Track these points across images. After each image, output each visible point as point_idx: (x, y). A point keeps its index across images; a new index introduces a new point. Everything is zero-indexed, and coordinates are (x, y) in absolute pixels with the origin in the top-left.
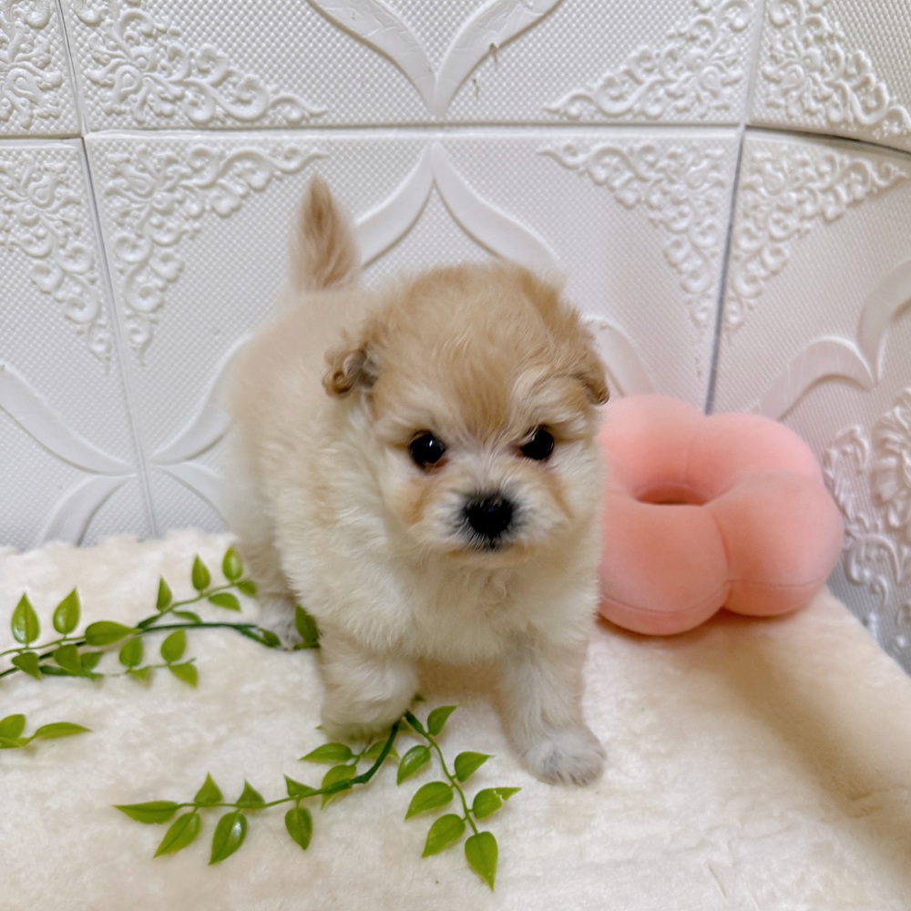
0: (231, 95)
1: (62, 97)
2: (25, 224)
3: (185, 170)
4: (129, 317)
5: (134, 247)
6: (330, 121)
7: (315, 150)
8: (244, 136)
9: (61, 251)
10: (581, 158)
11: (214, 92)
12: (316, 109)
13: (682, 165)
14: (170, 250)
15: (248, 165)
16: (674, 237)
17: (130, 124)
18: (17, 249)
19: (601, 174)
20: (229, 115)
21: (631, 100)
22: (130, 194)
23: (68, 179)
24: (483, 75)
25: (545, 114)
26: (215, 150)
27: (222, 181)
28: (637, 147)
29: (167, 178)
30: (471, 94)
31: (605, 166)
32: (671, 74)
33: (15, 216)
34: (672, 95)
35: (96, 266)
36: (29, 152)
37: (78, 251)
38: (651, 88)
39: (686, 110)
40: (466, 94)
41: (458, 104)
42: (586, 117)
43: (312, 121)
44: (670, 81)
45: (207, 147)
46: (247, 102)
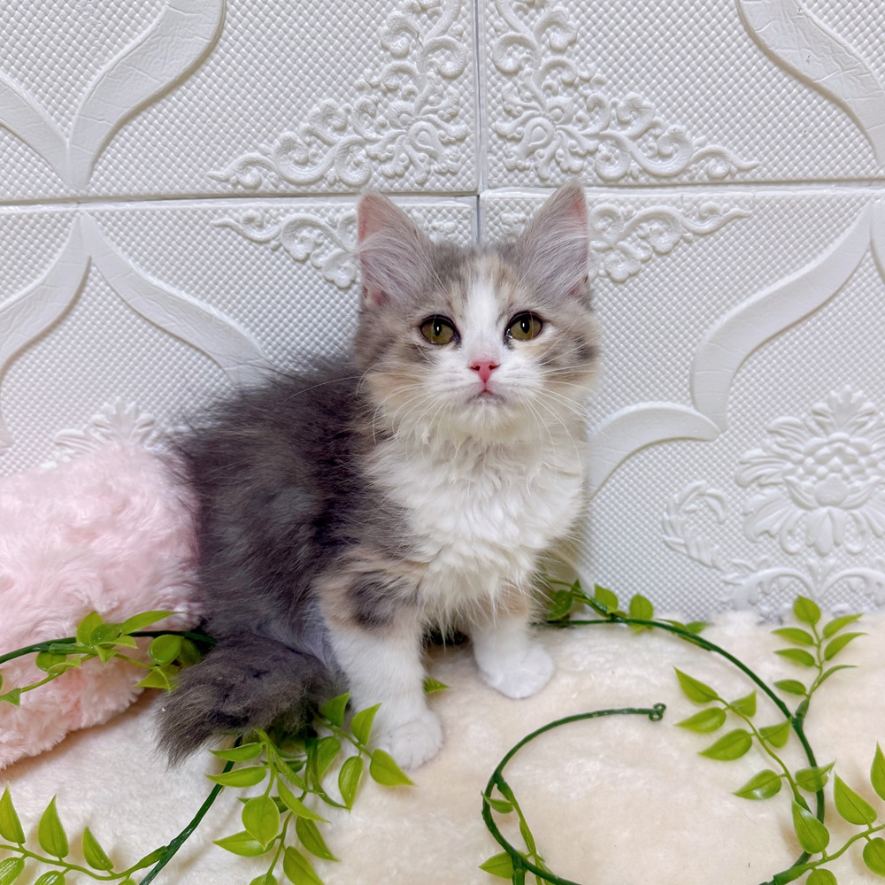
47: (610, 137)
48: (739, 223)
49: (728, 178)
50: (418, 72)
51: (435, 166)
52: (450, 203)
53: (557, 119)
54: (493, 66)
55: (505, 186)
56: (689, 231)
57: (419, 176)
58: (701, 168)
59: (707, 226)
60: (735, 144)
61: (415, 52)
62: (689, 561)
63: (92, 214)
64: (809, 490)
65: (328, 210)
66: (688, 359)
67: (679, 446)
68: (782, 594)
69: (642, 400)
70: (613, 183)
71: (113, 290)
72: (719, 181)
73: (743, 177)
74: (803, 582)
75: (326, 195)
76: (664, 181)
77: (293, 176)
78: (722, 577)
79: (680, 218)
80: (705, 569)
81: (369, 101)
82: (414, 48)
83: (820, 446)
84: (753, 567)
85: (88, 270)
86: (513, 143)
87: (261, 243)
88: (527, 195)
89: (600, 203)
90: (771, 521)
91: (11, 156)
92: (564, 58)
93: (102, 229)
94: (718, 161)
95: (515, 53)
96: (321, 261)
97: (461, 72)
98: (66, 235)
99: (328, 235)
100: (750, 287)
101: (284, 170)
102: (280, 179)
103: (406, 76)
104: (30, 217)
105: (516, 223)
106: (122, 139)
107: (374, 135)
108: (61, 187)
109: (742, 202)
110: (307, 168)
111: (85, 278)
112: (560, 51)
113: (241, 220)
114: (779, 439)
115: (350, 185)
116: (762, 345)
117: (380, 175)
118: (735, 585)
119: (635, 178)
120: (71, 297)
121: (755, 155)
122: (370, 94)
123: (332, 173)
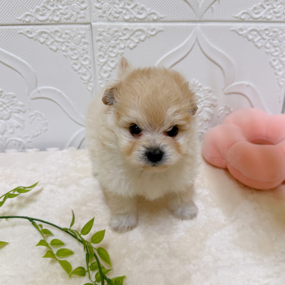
0: (137, 12)
1: (86, 12)
2: (72, 50)
3: (120, 34)
4: (100, 79)
5: (103, 57)
6: (166, 20)
7: (160, 29)
8: (139, 24)
9: (82, 58)
10: (244, 32)
11: (131, 11)
12: (162, 16)
13: (277, 35)
14: (114, 59)
15: (140, 33)
16: (273, 58)
17: (105, 20)
18: (69, 57)
19: (251, 37)
20: (135, 18)
21: (262, 14)
22: (104, 41)
23: (86, 36)
24: (215, 6)
25: (233, 18)
26: (130, 28)
27: (132, 38)
28: (263, 29)
29: (115, 37)
30: (210, 12)
31: (252, 35)
32: (275, 6)
33: (69, 48)
34: (275, 13)
35: (91, 63)
36: (75, 28)
37: (86, 58)
38: (268, 10)
39: (280, 17)
40: (209, 12)
41: (206, 15)
42: (247, 19)
43: (160, 20)
44: (275, 8)
45: (128, 27)
46: (141, 14)
47: (126, 8)
49: (158, 20)
51: (79, 16)
52: (84, 26)
55: (98, 21)
56: (149, 34)
57: (74, 19)
58: (150, 17)
59: (153, 33)
60: (159, 11)
65: (50, 29)
70: (127, 21)
72: (155, 21)
75: (49, 24)
77: (40, 19)
79: (146, 31)
86: (100, 10)
87: (31, 38)
88: (104, 24)
89: (124, 26)
94: (155, 15)
96: (48, 43)
99: (50, 36)
100: (166, 51)
101: (37, 17)
105: (102, 32)
107: (62, 7)
109: (162, 27)
110: (43, 17)
113: (25, 31)
115: (56, 22)
117: (64, 19)
119: (133, 20)
121: (164, 14)
123: (50, 18)
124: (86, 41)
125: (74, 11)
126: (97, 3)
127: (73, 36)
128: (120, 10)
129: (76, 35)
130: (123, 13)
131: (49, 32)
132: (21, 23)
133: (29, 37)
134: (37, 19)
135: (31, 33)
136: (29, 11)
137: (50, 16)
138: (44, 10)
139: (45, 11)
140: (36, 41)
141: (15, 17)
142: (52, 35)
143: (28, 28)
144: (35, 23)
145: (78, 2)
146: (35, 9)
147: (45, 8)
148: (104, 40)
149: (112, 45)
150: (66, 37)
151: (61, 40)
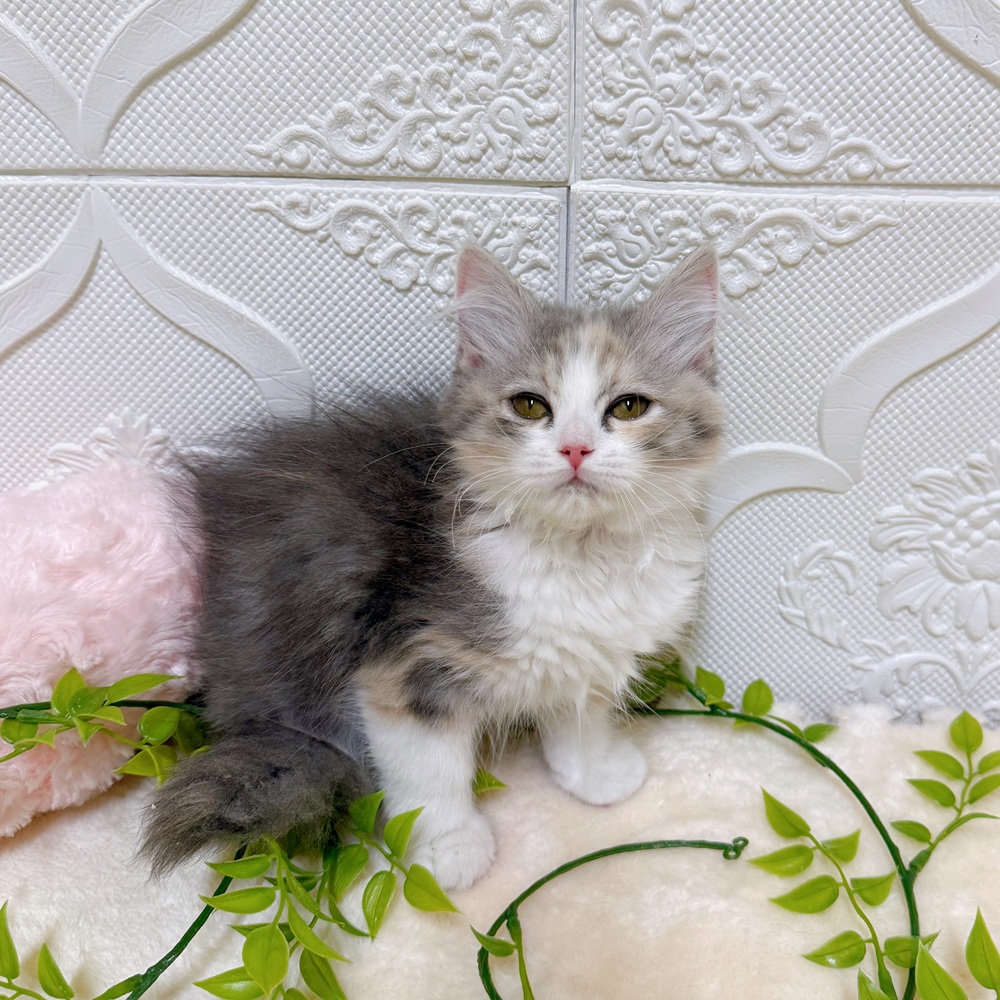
47: (731, 124)
48: (884, 233)
49: (873, 179)
50: (502, 38)
51: (519, 151)
52: (535, 194)
53: (668, 100)
54: (592, 34)
55: (602, 177)
56: (823, 239)
57: (499, 161)
58: (841, 165)
59: (845, 235)
60: (883, 138)
61: (499, 13)
62: (809, 638)
63: (105, 189)
64: (960, 559)
65: (387, 197)
66: (816, 393)
67: (802, 498)
68: (924, 684)
69: (758, 439)
70: (732, 179)
71: (126, 280)
72: (861, 182)
73: (890, 178)
74: (949, 671)
75: (386, 178)
76: (795, 179)
77: (347, 156)
78: (850, 660)
79: (812, 223)
80: (829, 649)
81: (441, 69)
82: (499, 8)
83: (976, 506)
84: (888, 650)
85: (97, 256)
86: (613, 126)
87: (305, 232)
88: (628, 189)
89: (715, 202)
90: (911, 595)
91: (12, 116)
92: (678, 27)
93: (117, 207)
94: (861, 158)
95: (620, 20)
96: (378, 257)
97: (554, 40)
98: (74, 213)
99: (387, 226)
100: (896, 311)
101: (336, 147)
102: (331, 158)
103: (487, 42)
104: (31, 189)
105: (613, 222)
106: (145, 102)
107: (447, 111)
108: (70, 156)
109: (889, 207)
110: (365, 146)
111: (94, 265)
112: (674, 19)
113: (283, 204)
114: (926, 495)
115: (415, 169)
116: (907, 380)
117: (452, 159)
118: (866, 671)
119: (760, 175)
120: (76, 286)
121: (907, 152)
122: (443, 61)
123: (394, 153)
124: (541, 256)
125: (500, 130)
126: (605, 99)
127: (486, 231)
128: (707, 132)
129: (498, 231)
130: (716, 145)
131: (381, 210)
132: (266, 169)
133: (295, 229)
134: (335, 157)
135: (307, 213)
136: (305, 119)
137: (395, 143)
138: (369, 118)
139: (372, 125)
140: (325, 245)
141: (244, 143)
142: (395, 223)
143: (296, 189)
144: (329, 172)
145: (520, 92)
146: (330, 115)
147: (373, 111)
148: (617, 255)
149: (651, 280)
150: (455, 235)
151: (432, 247)
